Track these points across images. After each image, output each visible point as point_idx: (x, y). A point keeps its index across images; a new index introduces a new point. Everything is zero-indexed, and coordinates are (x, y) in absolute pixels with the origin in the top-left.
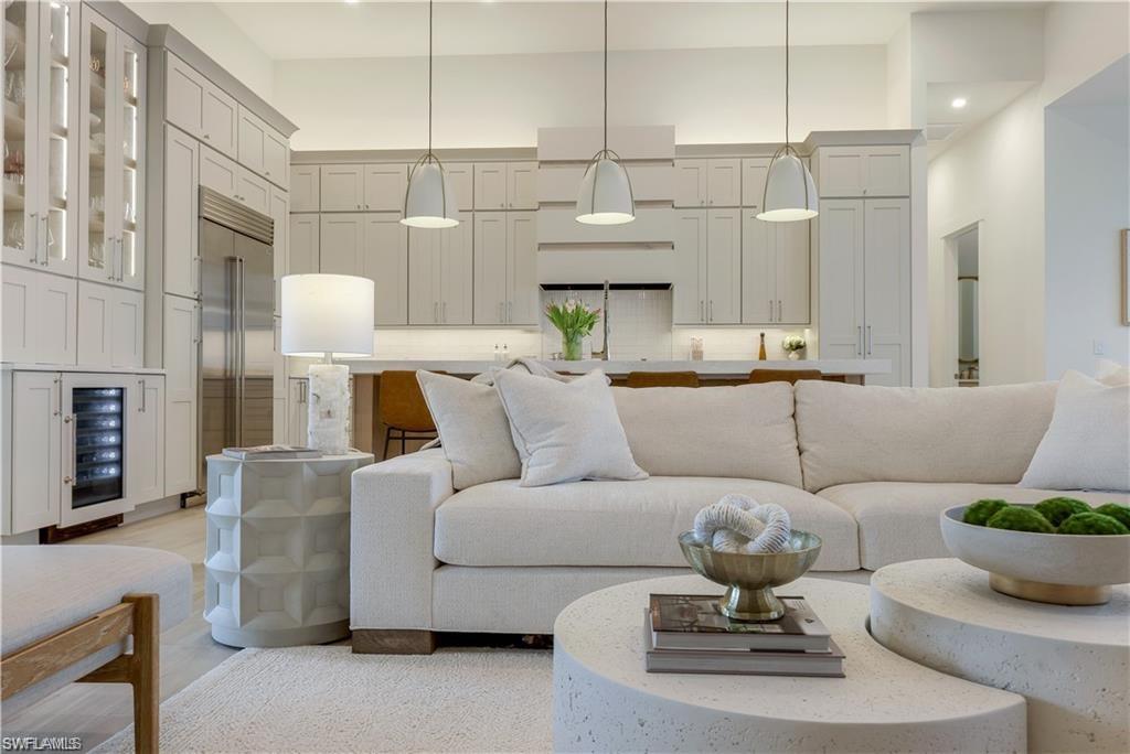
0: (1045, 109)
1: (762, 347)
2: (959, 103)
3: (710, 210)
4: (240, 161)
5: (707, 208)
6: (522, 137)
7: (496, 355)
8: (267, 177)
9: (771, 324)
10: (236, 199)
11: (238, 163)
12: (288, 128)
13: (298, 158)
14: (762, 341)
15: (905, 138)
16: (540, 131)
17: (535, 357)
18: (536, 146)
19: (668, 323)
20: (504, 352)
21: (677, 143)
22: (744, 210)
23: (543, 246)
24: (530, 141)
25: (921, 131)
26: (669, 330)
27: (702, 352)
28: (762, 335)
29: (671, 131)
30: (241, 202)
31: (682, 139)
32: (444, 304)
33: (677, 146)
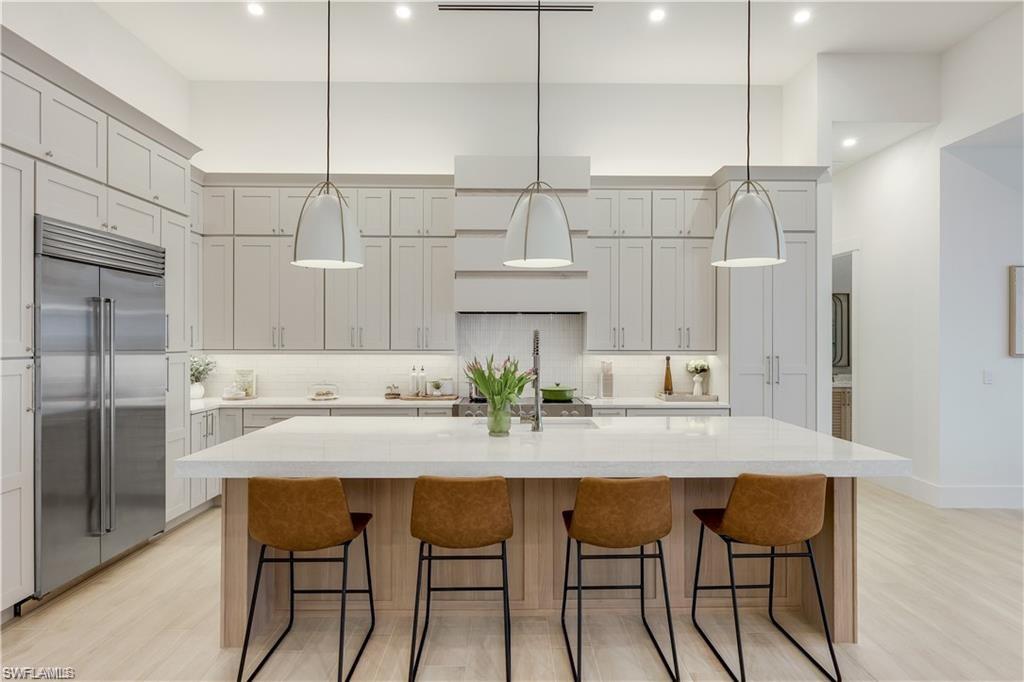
0: (942, 149)
1: (668, 369)
2: (849, 142)
3: (621, 240)
4: (110, 184)
5: (619, 237)
6: (440, 165)
7: (413, 377)
8: (156, 201)
9: (680, 350)
10: (105, 229)
11: (107, 185)
12: (188, 148)
13: (207, 181)
14: (668, 364)
15: (810, 175)
16: (457, 159)
17: (451, 379)
18: (452, 173)
19: (580, 347)
20: (422, 374)
21: (592, 174)
22: (654, 240)
23: (458, 274)
24: (446, 168)
25: (826, 168)
26: (581, 353)
27: (611, 375)
28: (668, 359)
29: (586, 161)
30: (114, 232)
31: (597, 170)
32: (361, 329)
33: (592, 177)
